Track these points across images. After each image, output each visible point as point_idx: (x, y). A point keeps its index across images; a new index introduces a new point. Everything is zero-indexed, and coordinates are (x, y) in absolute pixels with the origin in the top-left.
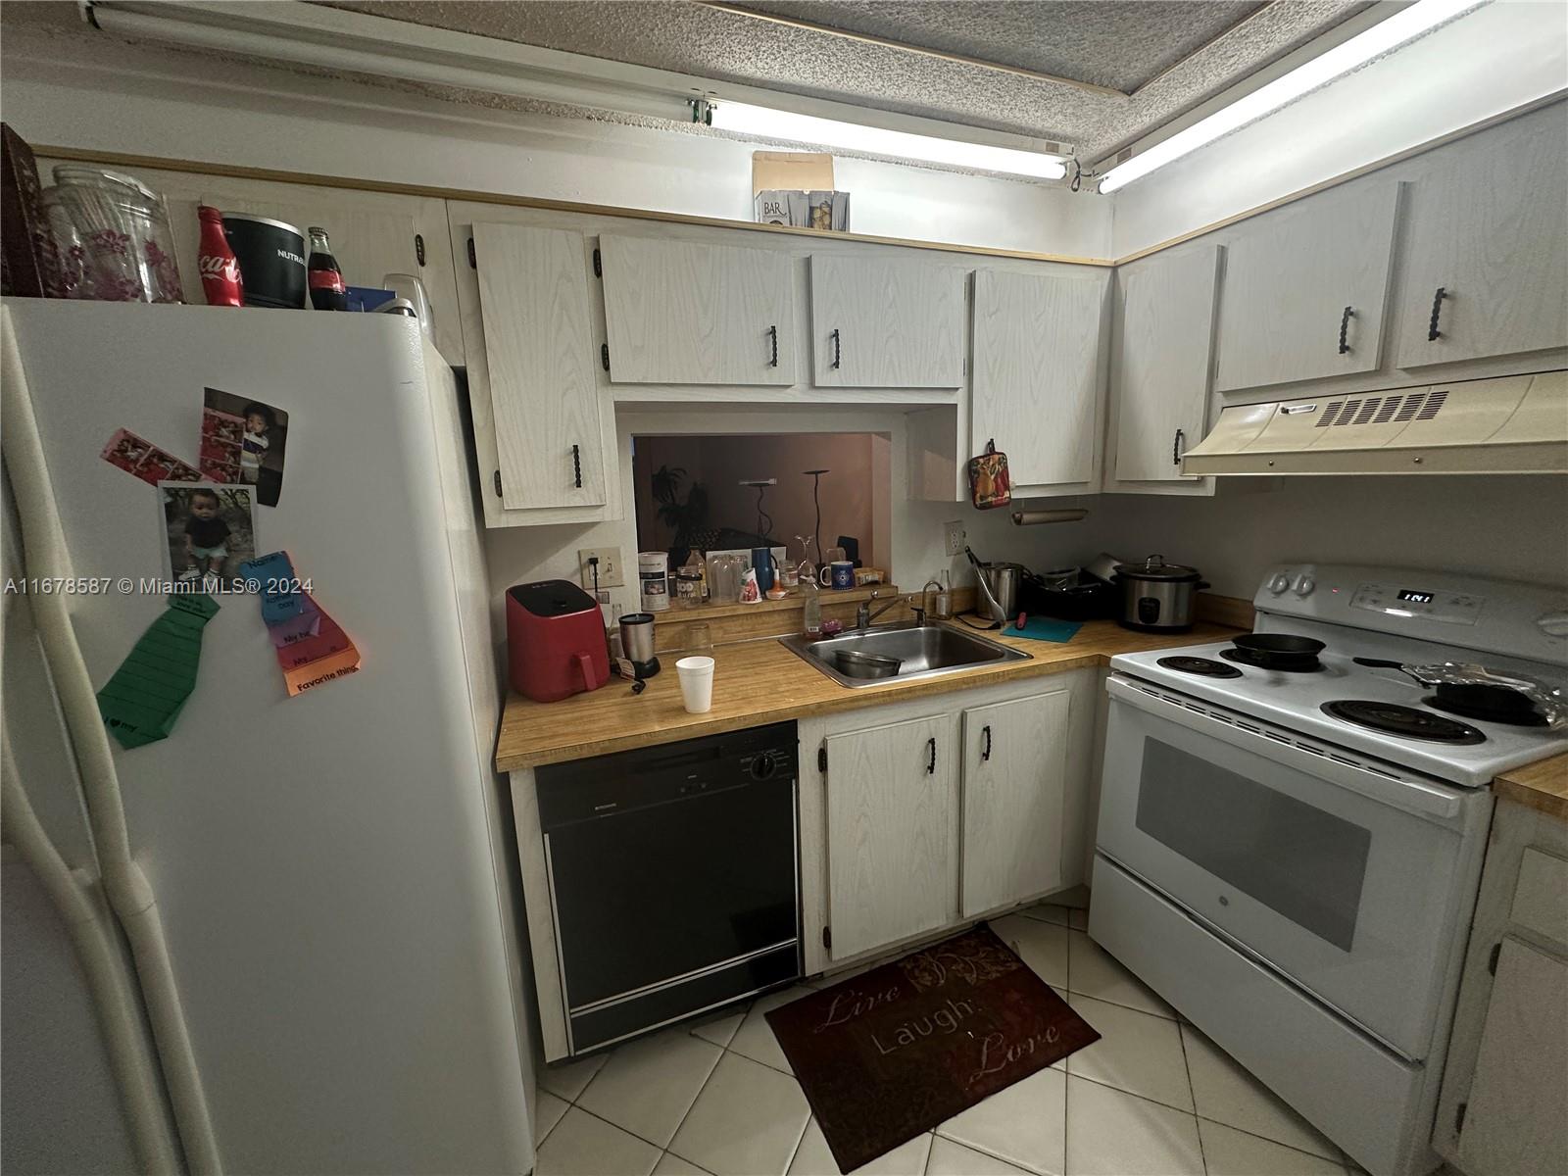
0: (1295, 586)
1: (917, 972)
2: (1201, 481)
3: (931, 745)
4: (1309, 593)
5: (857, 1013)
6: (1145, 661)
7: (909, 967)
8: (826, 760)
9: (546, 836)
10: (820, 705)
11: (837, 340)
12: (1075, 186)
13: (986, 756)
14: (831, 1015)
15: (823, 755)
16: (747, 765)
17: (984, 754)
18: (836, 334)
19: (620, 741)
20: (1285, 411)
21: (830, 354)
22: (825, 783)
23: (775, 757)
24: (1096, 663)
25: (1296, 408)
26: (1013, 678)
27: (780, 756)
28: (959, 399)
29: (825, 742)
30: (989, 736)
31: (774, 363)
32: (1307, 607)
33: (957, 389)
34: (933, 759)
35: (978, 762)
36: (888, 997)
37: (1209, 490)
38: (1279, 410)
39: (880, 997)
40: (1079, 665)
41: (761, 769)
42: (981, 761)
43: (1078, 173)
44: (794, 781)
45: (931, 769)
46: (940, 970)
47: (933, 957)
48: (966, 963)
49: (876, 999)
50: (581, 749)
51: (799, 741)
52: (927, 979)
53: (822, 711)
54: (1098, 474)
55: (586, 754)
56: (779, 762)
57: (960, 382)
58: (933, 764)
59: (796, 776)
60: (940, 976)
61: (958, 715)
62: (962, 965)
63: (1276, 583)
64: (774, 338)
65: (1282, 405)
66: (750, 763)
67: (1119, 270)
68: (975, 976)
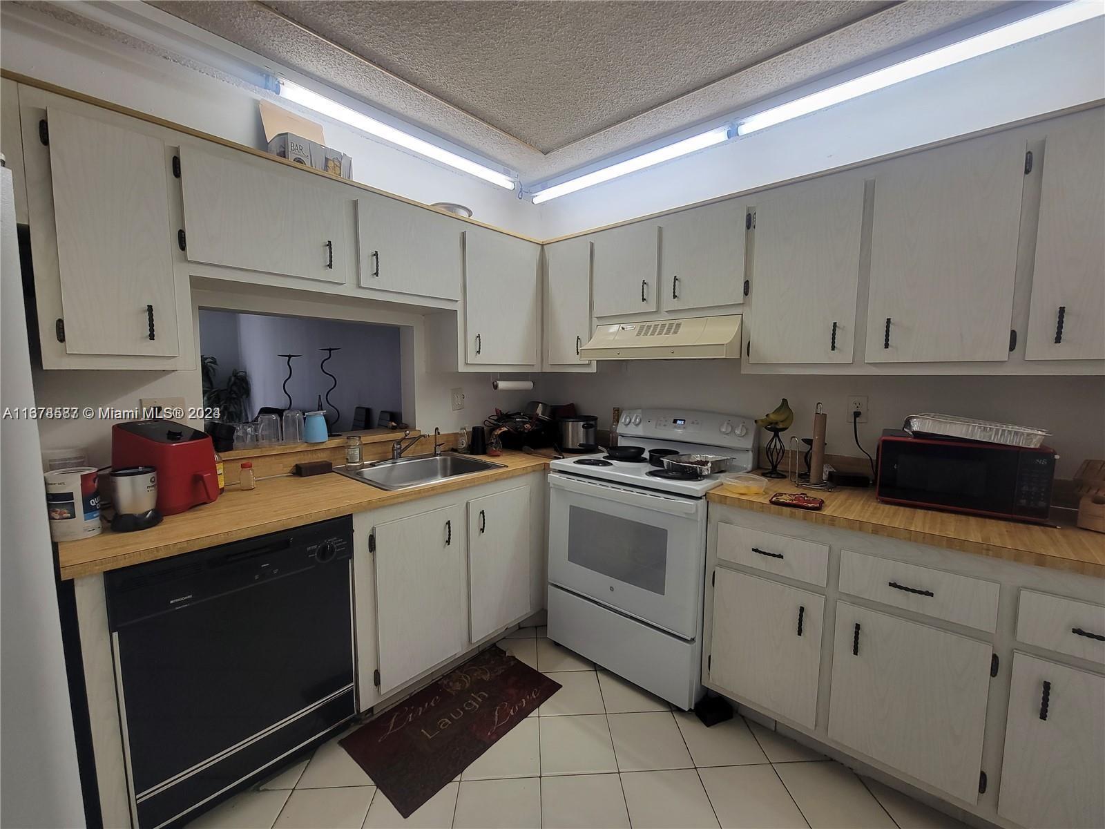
0: (633, 421)
1: (451, 684)
2: (589, 364)
3: (448, 526)
4: (640, 423)
5: (410, 720)
6: (568, 463)
7: (445, 682)
8: (374, 543)
9: (115, 635)
10: (370, 502)
11: (377, 258)
12: (520, 197)
13: (482, 530)
14: (391, 728)
15: (372, 540)
16: (312, 552)
17: (481, 529)
18: (376, 254)
19: (197, 541)
20: (623, 329)
21: (372, 267)
22: (374, 560)
23: (336, 543)
24: (543, 468)
25: (628, 327)
26: (497, 479)
27: (339, 542)
28: (458, 307)
29: (373, 529)
30: (484, 516)
31: (330, 266)
32: (639, 431)
33: (457, 301)
34: (450, 535)
35: (478, 534)
36: (432, 704)
37: (593, 369)
38: (621, 328)
39: (426, 706)
40: (534, 470)
41: (324, 553)
42: (480, 534)
43: (521, 189)
44: (350, 561)
45: (448, 542)
46: (466, 678)
47: (461, 672)
48: (482, 669)
49: (423, 707)
50: (157, 551)
51: (354, 531)
52: (458, 686)
53: (371, 507)
54: (540, 360)
55: (162, 555)
56: (338, 547)
57: (459, 297)
58: (449, 538)
59: (352, 556)
60: (466, 680)
61: (465, 504)
62: (480, 672)
63: (635, 420)
64: (331, 249)
65: (622, 325)
66: (315, 550)
67: (545, 247)
68: (489, 675)
